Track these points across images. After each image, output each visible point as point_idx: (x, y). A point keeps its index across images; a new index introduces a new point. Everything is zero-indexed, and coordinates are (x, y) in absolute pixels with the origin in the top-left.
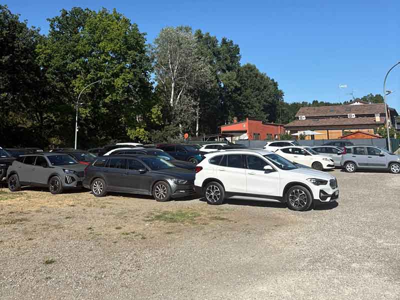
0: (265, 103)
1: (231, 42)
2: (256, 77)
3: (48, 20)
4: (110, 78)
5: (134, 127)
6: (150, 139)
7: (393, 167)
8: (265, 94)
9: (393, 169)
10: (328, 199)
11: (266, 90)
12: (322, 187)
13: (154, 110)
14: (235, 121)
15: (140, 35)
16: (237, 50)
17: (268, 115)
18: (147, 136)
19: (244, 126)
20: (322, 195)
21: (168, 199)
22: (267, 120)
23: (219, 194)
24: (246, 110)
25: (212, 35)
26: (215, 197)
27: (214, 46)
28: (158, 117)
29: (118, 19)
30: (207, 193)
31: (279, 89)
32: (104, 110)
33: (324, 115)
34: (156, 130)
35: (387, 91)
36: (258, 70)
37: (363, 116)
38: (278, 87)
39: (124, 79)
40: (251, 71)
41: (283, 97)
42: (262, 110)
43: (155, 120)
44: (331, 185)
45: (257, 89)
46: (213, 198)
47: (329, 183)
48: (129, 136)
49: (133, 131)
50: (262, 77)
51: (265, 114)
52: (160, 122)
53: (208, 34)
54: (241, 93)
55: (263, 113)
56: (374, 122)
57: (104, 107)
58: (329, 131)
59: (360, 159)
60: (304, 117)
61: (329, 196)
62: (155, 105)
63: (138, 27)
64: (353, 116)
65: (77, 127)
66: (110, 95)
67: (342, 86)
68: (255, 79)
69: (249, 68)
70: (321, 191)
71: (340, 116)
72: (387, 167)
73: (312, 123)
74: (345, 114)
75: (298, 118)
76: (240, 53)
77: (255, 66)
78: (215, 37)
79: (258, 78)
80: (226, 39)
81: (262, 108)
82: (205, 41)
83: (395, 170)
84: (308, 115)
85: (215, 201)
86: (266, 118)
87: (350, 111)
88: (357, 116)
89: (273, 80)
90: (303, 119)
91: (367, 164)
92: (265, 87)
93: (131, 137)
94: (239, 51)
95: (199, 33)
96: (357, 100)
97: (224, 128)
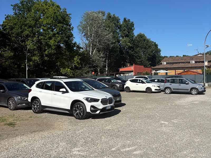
0: (148, 56)
1: (129, 20)
2: (144, 41)
3: (12, 5)
4: (46, 40)
5: (64, 68)
6: (74, 75)
7: (193, 91)
8: (150, 50)
9: (193, 92)
10: (98, 112)
11: (150, 48)
12: (94, 104)
13: (75, 59)
14: (128, 65)
15: (67, 15)
16: (132, 25)
17: (150, 62)
18: (72, 73)
19: (132, 68)
20: (92, 109)
21: (14, 109)
22: (149, 65)
23: (39, 107)
25: (116, 16)
26: (37, 108)
27: (118, 22)
28: (78, 62)
29: (53, 5)
30: (33, 106)
31: (158, 48)
32: (46, 58)
33: (177, 62)
34: (77, 70)
35: (206, 46)
36: (146, 37)
37: (199, 62)
38: (158, 47)
39: (54, 40)
40: (142, 37)
41: (160, 52)
42: (147, 60)
43: (76, 64)
44: (101, 102)
45: (144, 48)
46: (36, 109)
47: (100, 100)
48: (62, 73)
49: (64, 70)
50: (148, 41)
51: (148, 62)
52: (79, 65)
53: (114, 15)
54: (134, 50)
55: (147, 61)
56: (203, 66)
57: (46, 56)
58: (176, 70)
59: (174, 86)
60: (165, 63)
61: (98, 110)
62: (76, 56)
63: (66, 10)
64: (193, 62)
65: (27, 67)
66: (48, 50)
67: (189, 45)
68: (143, 42)
69: (140, 36)
70: (92, 106)
71: (186, 62)
72: (189, 91)
73: (169, 66)
74: (189, 61)
75: (162, 63)
76: (134, 26)
77: (144, 35)
78: (118, 17)
79: (145, 41)
80: (126, 18)
81: (147, 59)
82: (112, 19)
83: (194, 93)
84: (167, 62)
85: (37, 111)
86: (149, 64)
87: (193, 59)
88: (196, 62)
89: (155, 43)
90: (165, 64)
91: (178, 89)
92: (149, 47)
93: (63, 73)
94: (133, 26)
95: (109, 15)
96: (200, 54)
97: (121, 70)
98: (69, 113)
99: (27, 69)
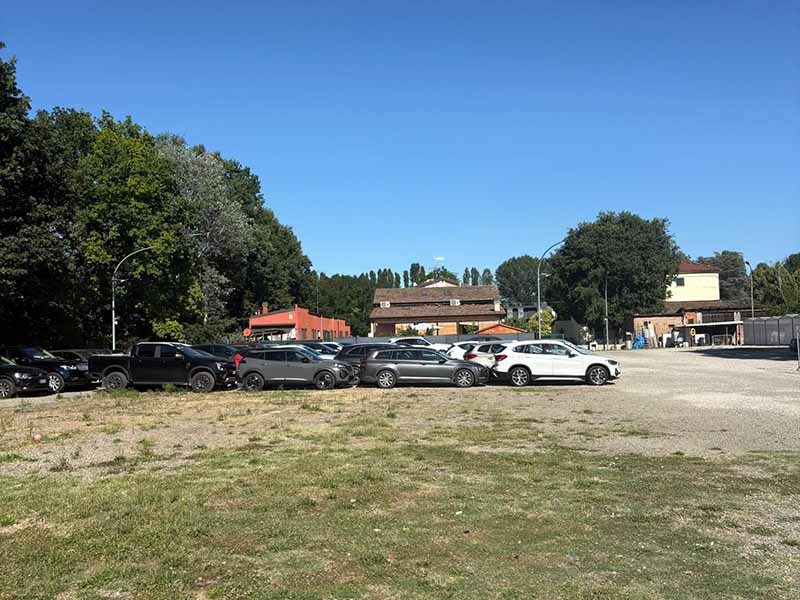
6: (187, 338)
13: (194, 291)
14: (265, 309)
18: (183, 333)
19: (291, 317)
24: (271, 289)
28: (199, 303)
33: (416, 301)
37: (469, 303)
43: (194, 307)
48: (155, 333)
49: (161, 325)
52: (201, 311)
56: (492, 312)
60: (387, 304)
64: (457, 302)
65: (114, 319)
71: (438, 302)
74: (445, 300)
75: (379, 305)
80: (237, 164)
84: (393, 301)
88: (462, 303)
90: (387, 306)
92: (290, 251)
93: (159, 335)
97: (254, 322)
98: (586, 380)
99: (115, 323)
